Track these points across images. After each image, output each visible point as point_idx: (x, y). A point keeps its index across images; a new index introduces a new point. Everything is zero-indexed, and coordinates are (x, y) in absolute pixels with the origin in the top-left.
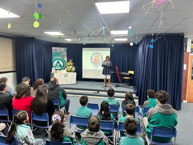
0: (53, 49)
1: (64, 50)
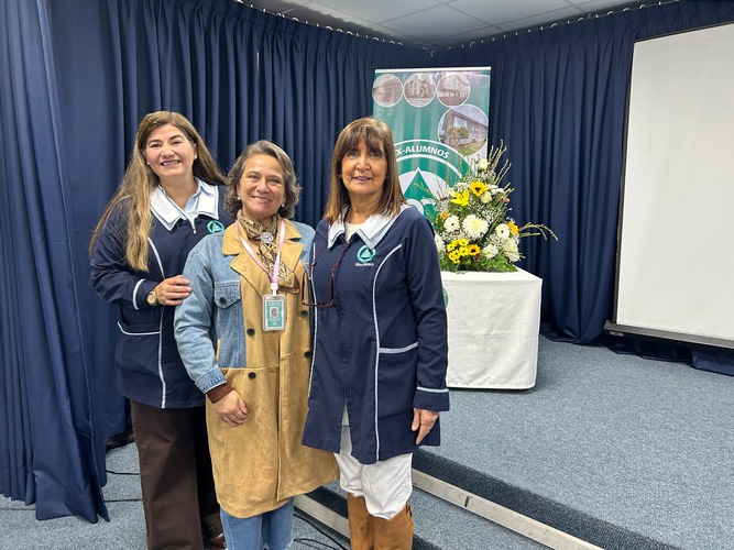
0: (379, 83)
1: (465, 90)
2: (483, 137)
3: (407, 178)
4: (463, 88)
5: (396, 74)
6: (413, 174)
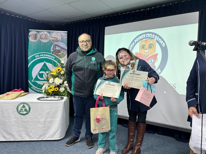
1: (59, 38)
2: (65, 53)
3: (40, 65)
4: (59, 37)
5: (36, 31)
6: (42, 64)
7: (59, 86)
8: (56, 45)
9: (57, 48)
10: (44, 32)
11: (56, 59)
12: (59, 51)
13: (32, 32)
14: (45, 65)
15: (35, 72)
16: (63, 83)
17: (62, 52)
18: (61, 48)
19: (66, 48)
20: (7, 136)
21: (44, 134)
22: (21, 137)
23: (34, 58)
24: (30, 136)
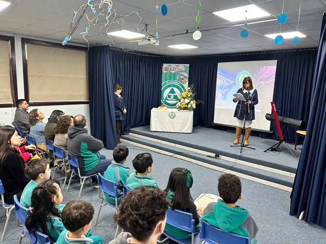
1: (184, 69)
2: (187, 80)
3: (170, 89)
5: (168, 65)
6: (171, 88)
7: (188, 104)
8: (181, 75)
9: (182, 77)
10: (173, 65)
11: (180, 85)
12: (183, 79)
13: (165, 66)
14: (172, 89)
15: (165, 94)
16: (190, 102)
17: (185, 80)
18: (184, 76)
19: (188, 76)
20: (164, 129)
21: (182, 129)
22: (170, 130)
23: (165, 84)
24: (175, 130)
